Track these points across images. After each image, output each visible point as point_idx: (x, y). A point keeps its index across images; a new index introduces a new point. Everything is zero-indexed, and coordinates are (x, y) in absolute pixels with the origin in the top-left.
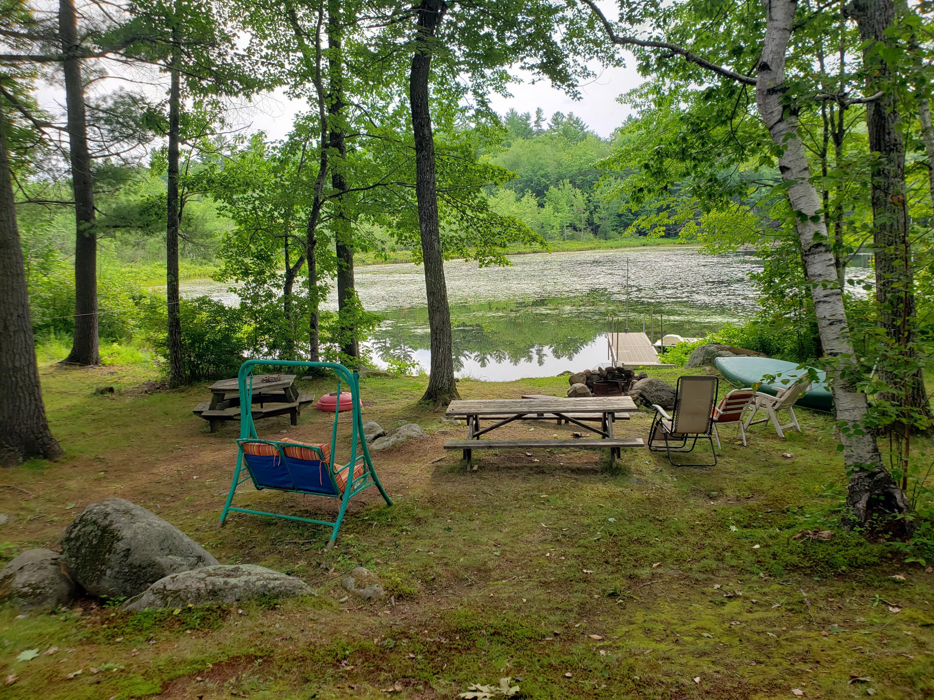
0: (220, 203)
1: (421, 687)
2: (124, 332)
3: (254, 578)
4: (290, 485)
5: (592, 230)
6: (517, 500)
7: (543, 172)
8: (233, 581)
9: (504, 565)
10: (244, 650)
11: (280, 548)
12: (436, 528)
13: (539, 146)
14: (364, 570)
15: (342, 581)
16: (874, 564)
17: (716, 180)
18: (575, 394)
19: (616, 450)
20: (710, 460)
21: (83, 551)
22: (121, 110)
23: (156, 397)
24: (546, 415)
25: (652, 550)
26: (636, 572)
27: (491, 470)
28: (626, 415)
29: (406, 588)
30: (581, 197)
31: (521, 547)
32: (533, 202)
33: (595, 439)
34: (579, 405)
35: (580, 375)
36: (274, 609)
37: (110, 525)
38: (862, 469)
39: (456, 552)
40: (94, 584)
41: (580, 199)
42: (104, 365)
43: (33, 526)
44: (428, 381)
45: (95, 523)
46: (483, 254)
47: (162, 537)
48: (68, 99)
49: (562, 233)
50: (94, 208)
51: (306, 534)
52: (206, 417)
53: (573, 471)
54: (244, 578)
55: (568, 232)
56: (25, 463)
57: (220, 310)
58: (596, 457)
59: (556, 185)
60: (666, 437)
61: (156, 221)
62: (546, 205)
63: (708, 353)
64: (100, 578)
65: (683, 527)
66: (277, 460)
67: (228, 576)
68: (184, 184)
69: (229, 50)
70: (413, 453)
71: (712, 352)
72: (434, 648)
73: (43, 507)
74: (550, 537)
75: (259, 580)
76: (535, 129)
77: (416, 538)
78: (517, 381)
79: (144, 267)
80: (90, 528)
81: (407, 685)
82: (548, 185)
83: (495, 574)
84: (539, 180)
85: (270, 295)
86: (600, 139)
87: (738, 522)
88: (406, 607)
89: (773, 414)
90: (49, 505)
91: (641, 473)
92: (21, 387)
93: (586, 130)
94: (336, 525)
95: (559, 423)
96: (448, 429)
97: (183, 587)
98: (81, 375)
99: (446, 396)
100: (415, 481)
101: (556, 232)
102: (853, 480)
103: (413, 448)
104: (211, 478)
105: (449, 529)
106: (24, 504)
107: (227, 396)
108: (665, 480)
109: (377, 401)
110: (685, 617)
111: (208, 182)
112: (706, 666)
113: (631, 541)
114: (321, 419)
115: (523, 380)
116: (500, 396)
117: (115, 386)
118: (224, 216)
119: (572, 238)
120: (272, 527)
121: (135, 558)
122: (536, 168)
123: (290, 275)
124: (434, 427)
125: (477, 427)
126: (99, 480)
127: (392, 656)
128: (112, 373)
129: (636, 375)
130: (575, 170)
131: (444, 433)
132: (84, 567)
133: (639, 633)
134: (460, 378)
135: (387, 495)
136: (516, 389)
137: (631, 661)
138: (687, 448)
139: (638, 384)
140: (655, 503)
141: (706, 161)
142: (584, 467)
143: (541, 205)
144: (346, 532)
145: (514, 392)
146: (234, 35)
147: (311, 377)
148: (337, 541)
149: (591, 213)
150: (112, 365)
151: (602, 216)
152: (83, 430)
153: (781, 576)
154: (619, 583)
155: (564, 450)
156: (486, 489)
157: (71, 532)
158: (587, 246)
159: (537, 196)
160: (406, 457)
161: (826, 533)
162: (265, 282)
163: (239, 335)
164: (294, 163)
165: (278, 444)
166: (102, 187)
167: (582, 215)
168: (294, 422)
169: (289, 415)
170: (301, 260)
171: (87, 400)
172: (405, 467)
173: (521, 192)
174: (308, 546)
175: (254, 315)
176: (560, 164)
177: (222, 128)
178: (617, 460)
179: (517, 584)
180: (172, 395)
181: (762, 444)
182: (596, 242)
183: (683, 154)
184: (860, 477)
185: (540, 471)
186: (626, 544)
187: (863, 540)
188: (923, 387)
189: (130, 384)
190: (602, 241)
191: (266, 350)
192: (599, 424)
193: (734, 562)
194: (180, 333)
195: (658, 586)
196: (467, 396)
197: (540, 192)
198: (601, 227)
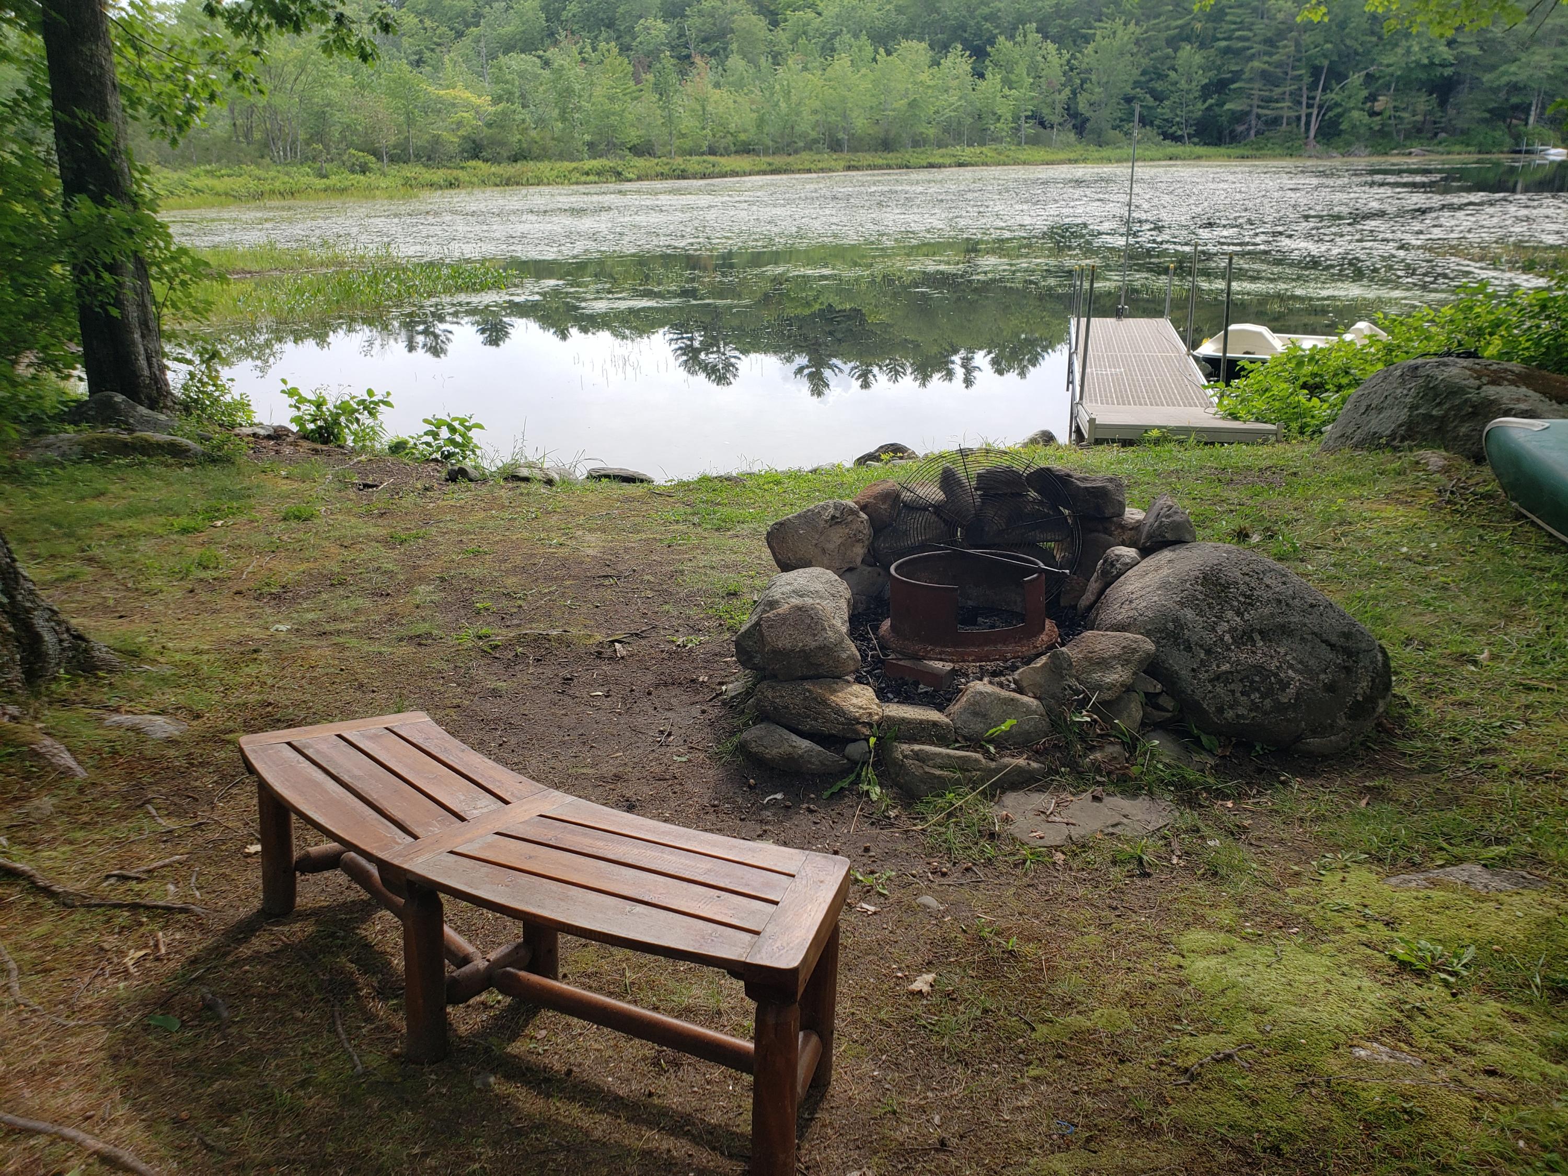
5: (1074, 126)
7: (987, 10)
30: (1056, 59)
32: (964, 67)
41: (1054, 63)
49: (1016, 131)
55: (1029, 129)
59: (1011, 36)
62: (989, 75)
82: (995, 36)
84: (979, 26)
101: (1004, 127)
119: (1034, 141)
130: (1048, 6)
143: (979, 74)
149: (1074, 93)
151: (1094, 98)
158: (1062, 156)
159: (971, 56)
167: (1057, 96)
173: (941, 48)
182: (1079, 150)
190: (1092, 148)
197: (979, 52)
198: (1092, 122)
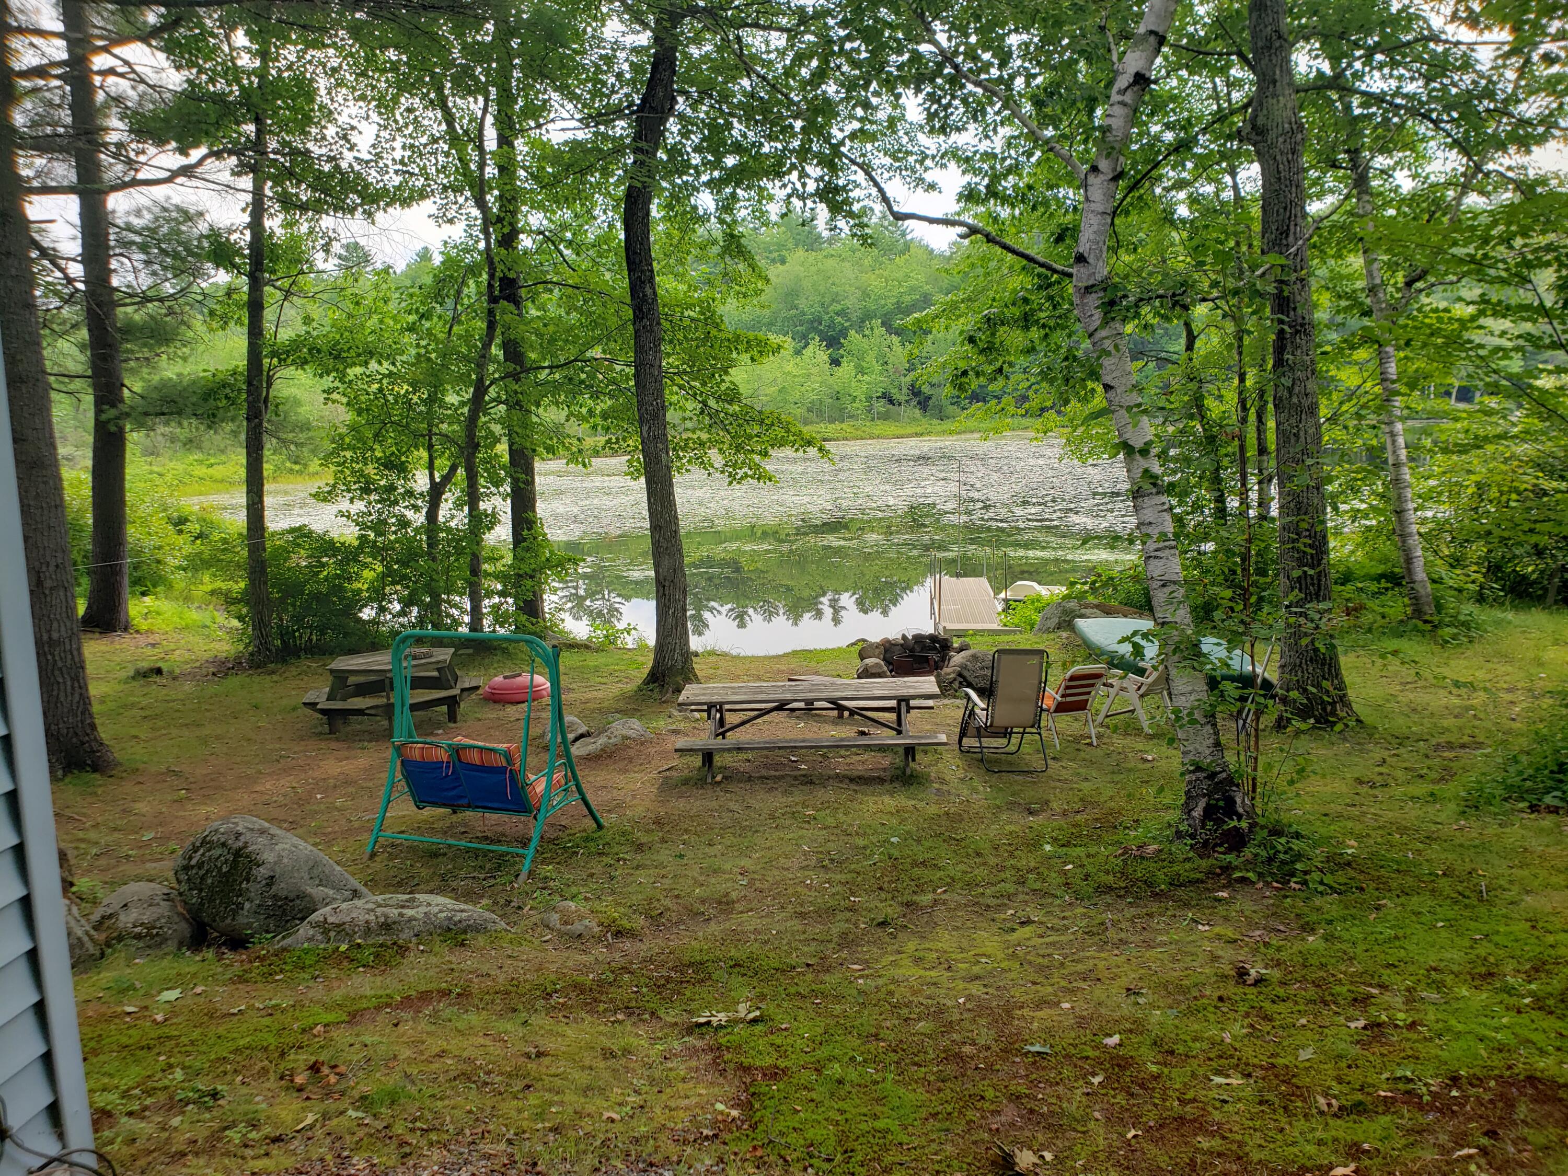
0: (328, 381)
1: (647, 1016)
2: (160, 577)
3: (436, 909)
4: (464, 802)
5: (919, 403)
6: (773, 818)
7: (839, 307)
8: (409, 912)
9: (751, 895)
10: (433, 986)
11: (454, 884)
12: (664, 855)
13: (830, 262)
14: (572, 905)
15: (542, 920)
16: (1199, 881)
17: (1075, 358)
18: (865, 673)
19: (910, 751)
20: (1039, 764)
21: (209, 881)
22: (165, 230)
23: (234, 682)
24: (817, 704)
25: (940, 874)
26: (915, 898)
27: (740, 781)
28: (930, 703)
29: (625, 923)
30: (900, 349)
31: (774, 875)
32: (823, 357)
33: (886, 737)
34: (863, 689)
35: (877, 646)
36: (462, 945)
37: (245, 847)
38: (1198, 769)
39: (691, 882)
40: (228, 921)
41: (899, 353)
42: (137, 632)
43: (103, 862)
44: (652, 656)
45: (224, 845)
46: (734, 465)
47: (311, 864)
48: (82, 215)
49: (869, 410)
50: (123, 385)
51: (488, 866)
52: (324, 712)
53: (852, 780)
54: (423, 909)
55: (880, 406)
56: (67, 780)
57: (327, 546)
58: (886, 761)
59: (860, 330)
60: (980, 733)
61: (226, 409)
62: (844, 362)
63: (1065, 612)
64: (235, 913)
65: (986, 848)
66: (448, 767)
67: (403, 907)
68: (274, 354)
69: (345, 151)
70: (631, 760)
71: (1073, 611)
72: (662, 982)
73: (110, 838)
74: (813, 863)
75: (441, 911)
76: (826, 234)
77: (637, 867)
78: (786, 655)
79: (172, 465)
80: (217, 852)
81: (630, 1015)
82: (846, 329)
83: (738, 907)
84: (832, 320)
85: (404, 523)
86: (932, 251)
87: (1055, 840)
88: (627, 945)
89: (1137, 703)
90: (117, 835)
91: (943, 781)
92: (60, 669)
93: (909, 237)
94: (530, 852)
95: (841, 716)
96: (681, 726)
97: (348, 919)
98: (103, 648)
99: (679, 679)
100: (634, 797)
101: (859, 406)
102: (1190, 782)
103: (631, 753)
104: (343, 796)
105: (681, 856)
106: (81, 835)
107: (352, 680)
108: (975, 790)
109: (574, 686)
110: (965, 944)
111: (310, 350)
112: (976, 989)
113: (915, 864)
114: (491, 713)
115: (795, 653)
116: (759, 679)
117: (164, 666)
118: (334, 402)
119: (885, 417)
120: (440, 859)
121: (281, 888)
122: (827, 300)
123: (436, 493)
124: (661, 724)
125: (722, 722)
126: (179, 801)
127: (612, 989)
128: (153, 645)
129: (956, 645)
130: (890, 303)
131: (676, 732)
132: (211, 900)
133: (907, 962)
134: (700, 650)
135: (598, 815)
136: (783, 668)
137: (892, 987)
138: (1012, 748)
139: (957, 659)
140: (954, 819)
141: (1063, 329)
142: (867, 775)
143: (836, 362)
144: (542, 863)
145: (780, 672)
146: (353, 128)
147: (471, 651)
148: (531, 874)
150: (150, 632)
151: (934, 381)
152: (134, 732)
153: (1089, 898)
154: (891, 910)
155: (843, 752)
156: (732, 806)
157: (191, 858)
158: (909, 430)
159: (828, 347)
160: (622, 764)
161: (1152, 848)
162: (396, 503)
163: (357, 585)
164: (440, 317)
165: (449, 746)
166: (132, 352)
167: (903, 379)
168: (452, 717)
169: (445, 708)
170: (453, 469)
171: (121, 687)
172: (619, 780)
173: (803, 340)
174: (492, 881)
175: (378, 551)
176: (866, 295)
177: (326, 260)
178: (912, 764)
179: (766, 916)
180: (256, 679)
181: (1119, 742)
182: (925, 423)
183: (1026, 320)
184: (1198, 779)
185: (808, 781)
186: (909, 867)
187: (1191, 854)
188: (1337, 662)
189: (186, 663)
190: (935, 421)
191: (397, 607)
192: (893, 716)
193: (1037, 886)
194: (265, 583)
195: (940, 913)
196: (709, 678)
197: (833, 341)
198: (934, 399)
